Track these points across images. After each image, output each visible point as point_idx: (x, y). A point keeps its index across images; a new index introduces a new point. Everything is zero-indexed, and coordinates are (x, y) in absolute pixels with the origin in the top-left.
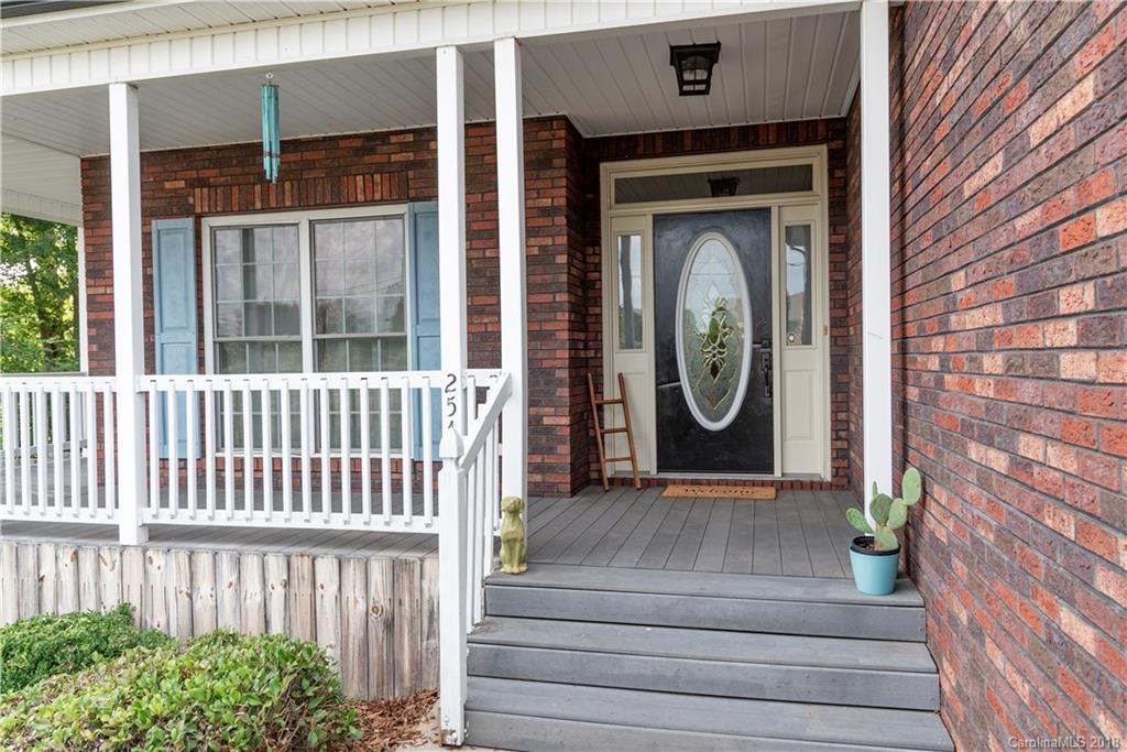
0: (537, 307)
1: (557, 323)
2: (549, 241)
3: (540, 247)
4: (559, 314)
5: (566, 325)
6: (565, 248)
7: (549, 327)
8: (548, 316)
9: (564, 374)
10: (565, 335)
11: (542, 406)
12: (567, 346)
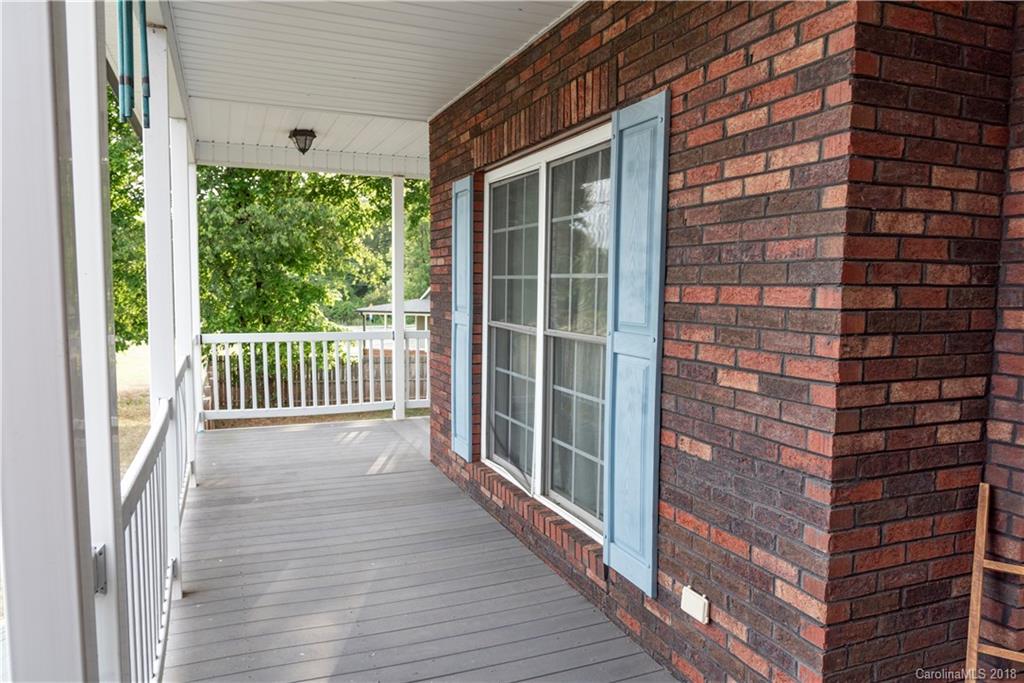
0: (778, 317)
1: (814, 363)
2: (810, 154)
3: (792, 169)
4: (820, 340)
5: (830, 372)
6: (842, 170)
7: (796, 368)
8: (800, 343)
9: (820, 493)
10: (827, 397)
11: (773, 553)
12: (831, 427)
